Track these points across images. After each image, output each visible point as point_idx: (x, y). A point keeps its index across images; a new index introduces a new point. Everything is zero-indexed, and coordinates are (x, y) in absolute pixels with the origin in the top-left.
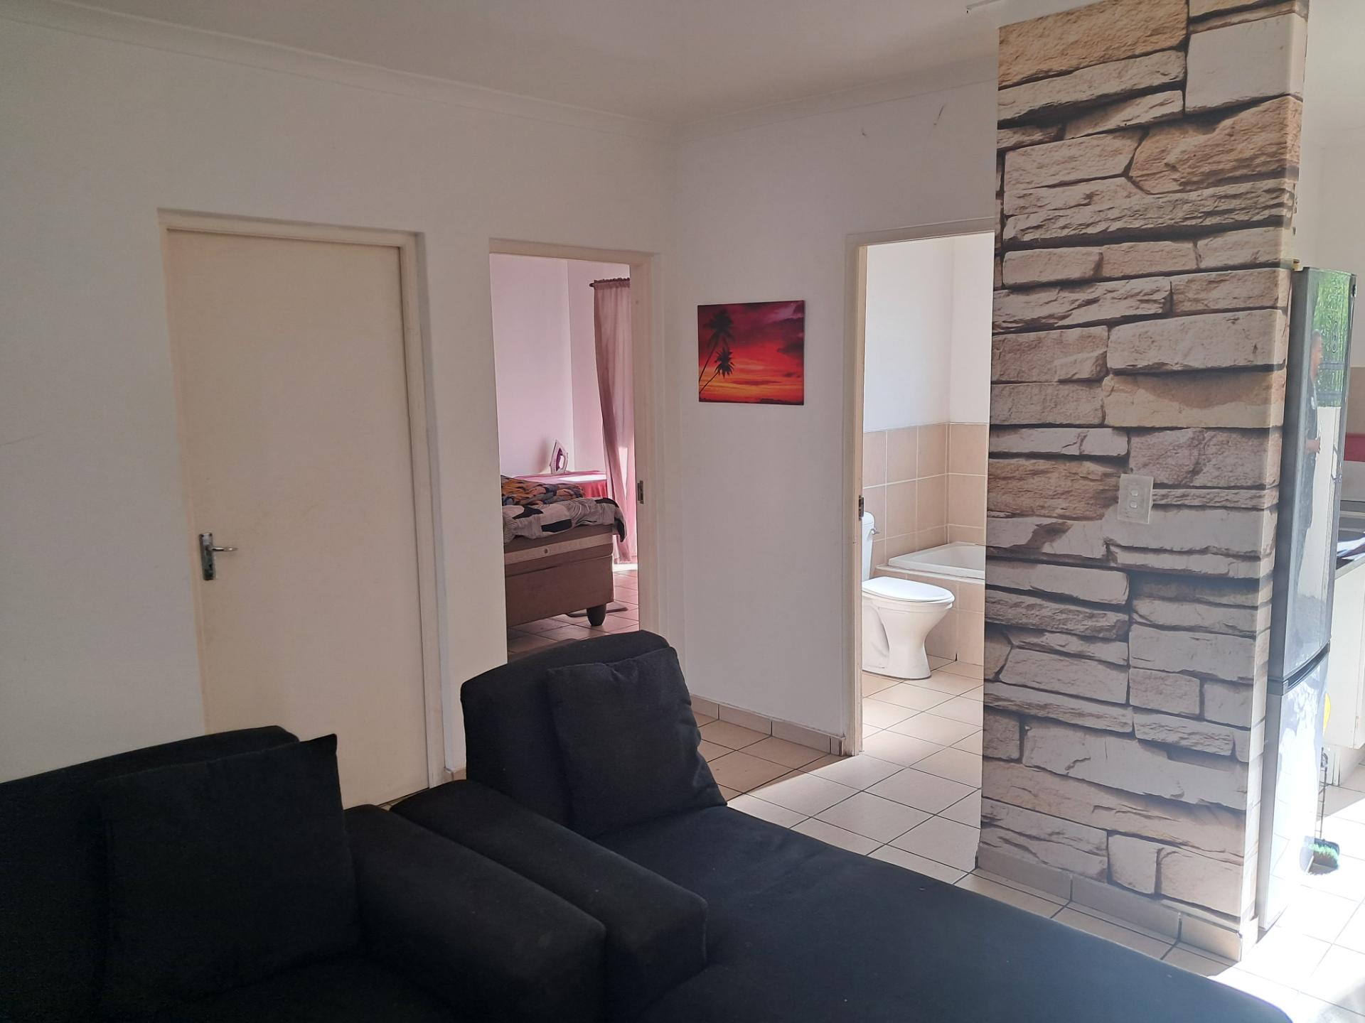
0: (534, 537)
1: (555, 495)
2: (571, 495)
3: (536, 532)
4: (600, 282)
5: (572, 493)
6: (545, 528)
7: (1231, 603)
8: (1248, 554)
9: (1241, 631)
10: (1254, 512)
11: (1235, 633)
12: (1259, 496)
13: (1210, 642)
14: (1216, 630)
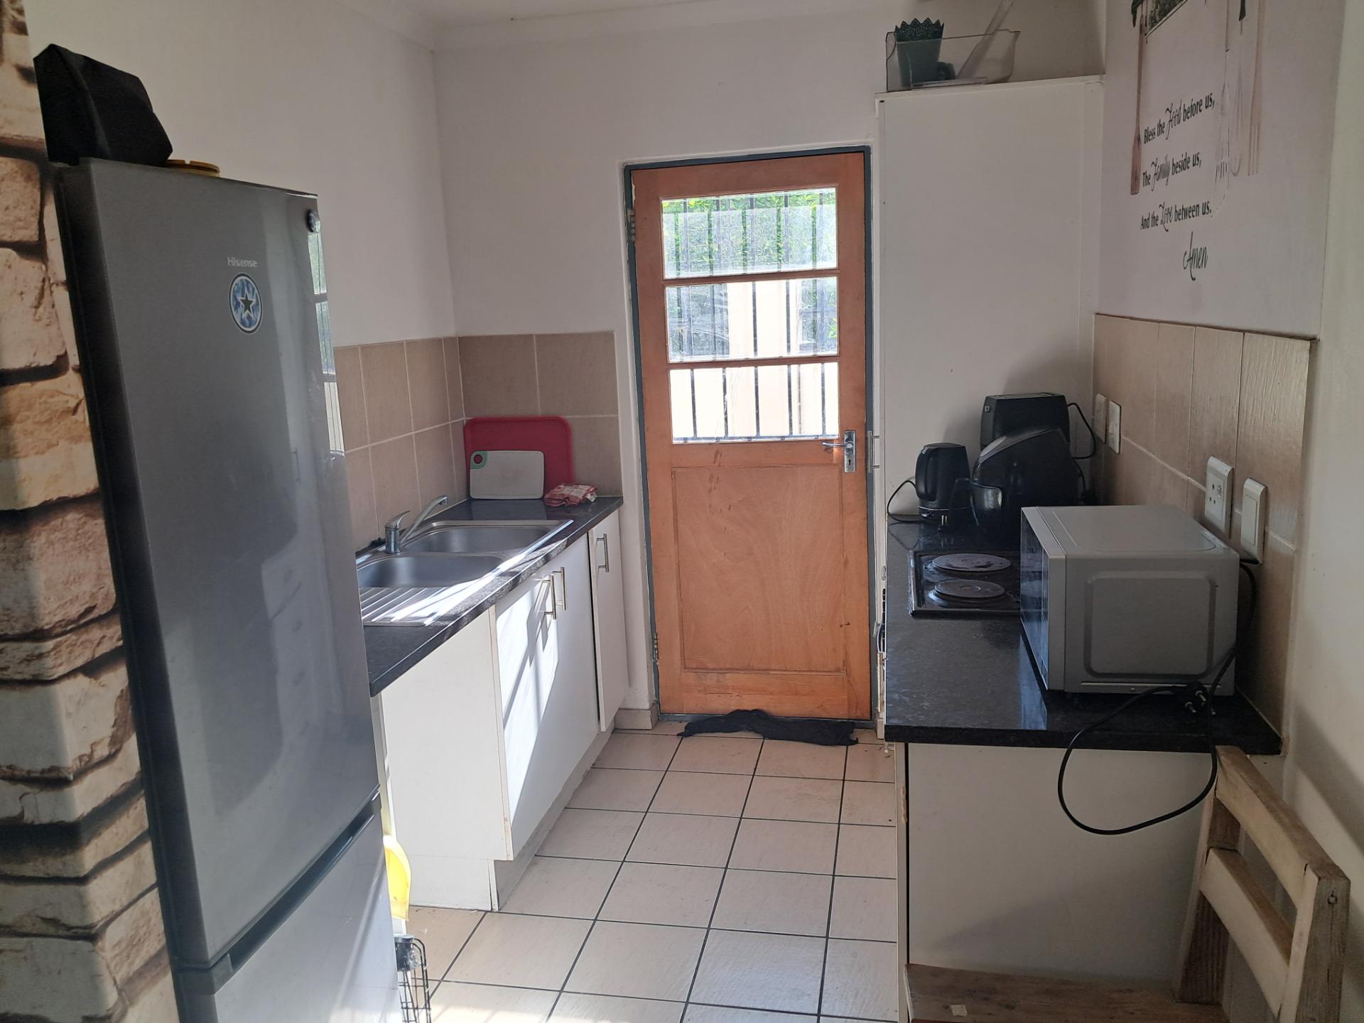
7: (41, 875)
8: (46, 775)
9: (69, 928)
10: (39, 690)
11: (60, 932)
12: (41, 656)
13: (22, 955)
14: (24, 930)
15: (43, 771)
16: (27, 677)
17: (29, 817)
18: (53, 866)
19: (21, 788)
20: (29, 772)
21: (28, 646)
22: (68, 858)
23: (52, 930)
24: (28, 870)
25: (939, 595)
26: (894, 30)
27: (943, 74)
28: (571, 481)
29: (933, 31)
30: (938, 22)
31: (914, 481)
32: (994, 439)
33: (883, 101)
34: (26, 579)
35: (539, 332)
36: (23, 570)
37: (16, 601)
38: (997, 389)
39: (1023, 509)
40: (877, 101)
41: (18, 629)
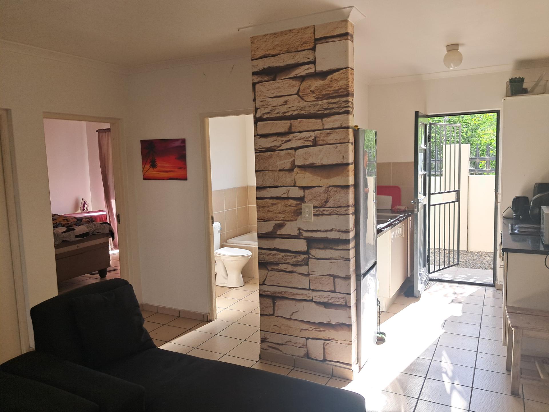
0: (72, 241)
1: (81, 222)
2: (89, 221)
3: (73, 238)
4: (101, 130)
5: (89, 220)
6: (77, 237)
7: (341, 249)
8: (346, 231)
9: (345, 259)
10: (347, 215)
11: (344, 259)
12: (348, 210)
13: (336, 263)
14: (337, 259)
15: (345, 230)
16: (345, 213)
17: (341, 238)
18: (344, 247)
19: (340, 233)
20: (342, 230)
21: (346, 208)
22: (348, 246)
23: (342, 259)
24: (339, 248)
25: (518, 231)
26: (509, 80)
27: (525, 92)
28: (400, 205)
29: (522, 80)
30: (523, 78)
31: (512, 207)
32: (537, 194)
33: (505, 99)
34: (348, 197)
35: (393, 162)
36: (347, 195)
37: (345, 200)
38: (539, 181)
39: (542, 207)
40: (503, 99)
41: (345, 205)
